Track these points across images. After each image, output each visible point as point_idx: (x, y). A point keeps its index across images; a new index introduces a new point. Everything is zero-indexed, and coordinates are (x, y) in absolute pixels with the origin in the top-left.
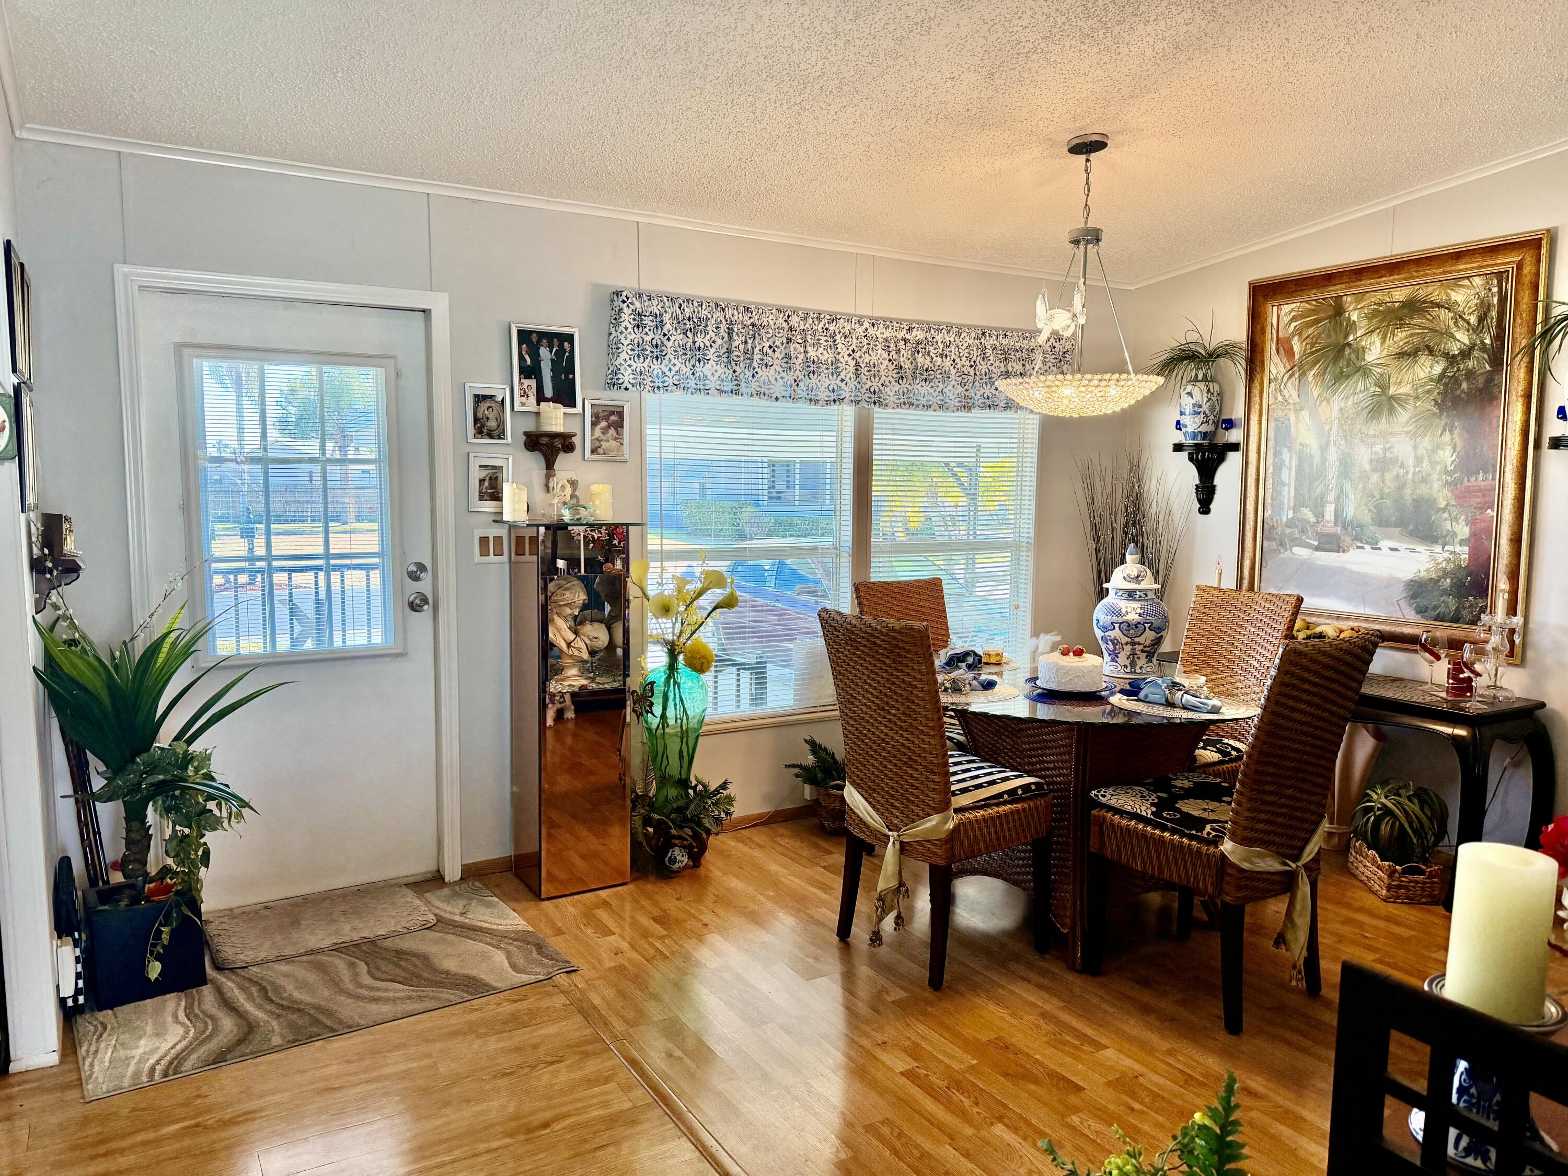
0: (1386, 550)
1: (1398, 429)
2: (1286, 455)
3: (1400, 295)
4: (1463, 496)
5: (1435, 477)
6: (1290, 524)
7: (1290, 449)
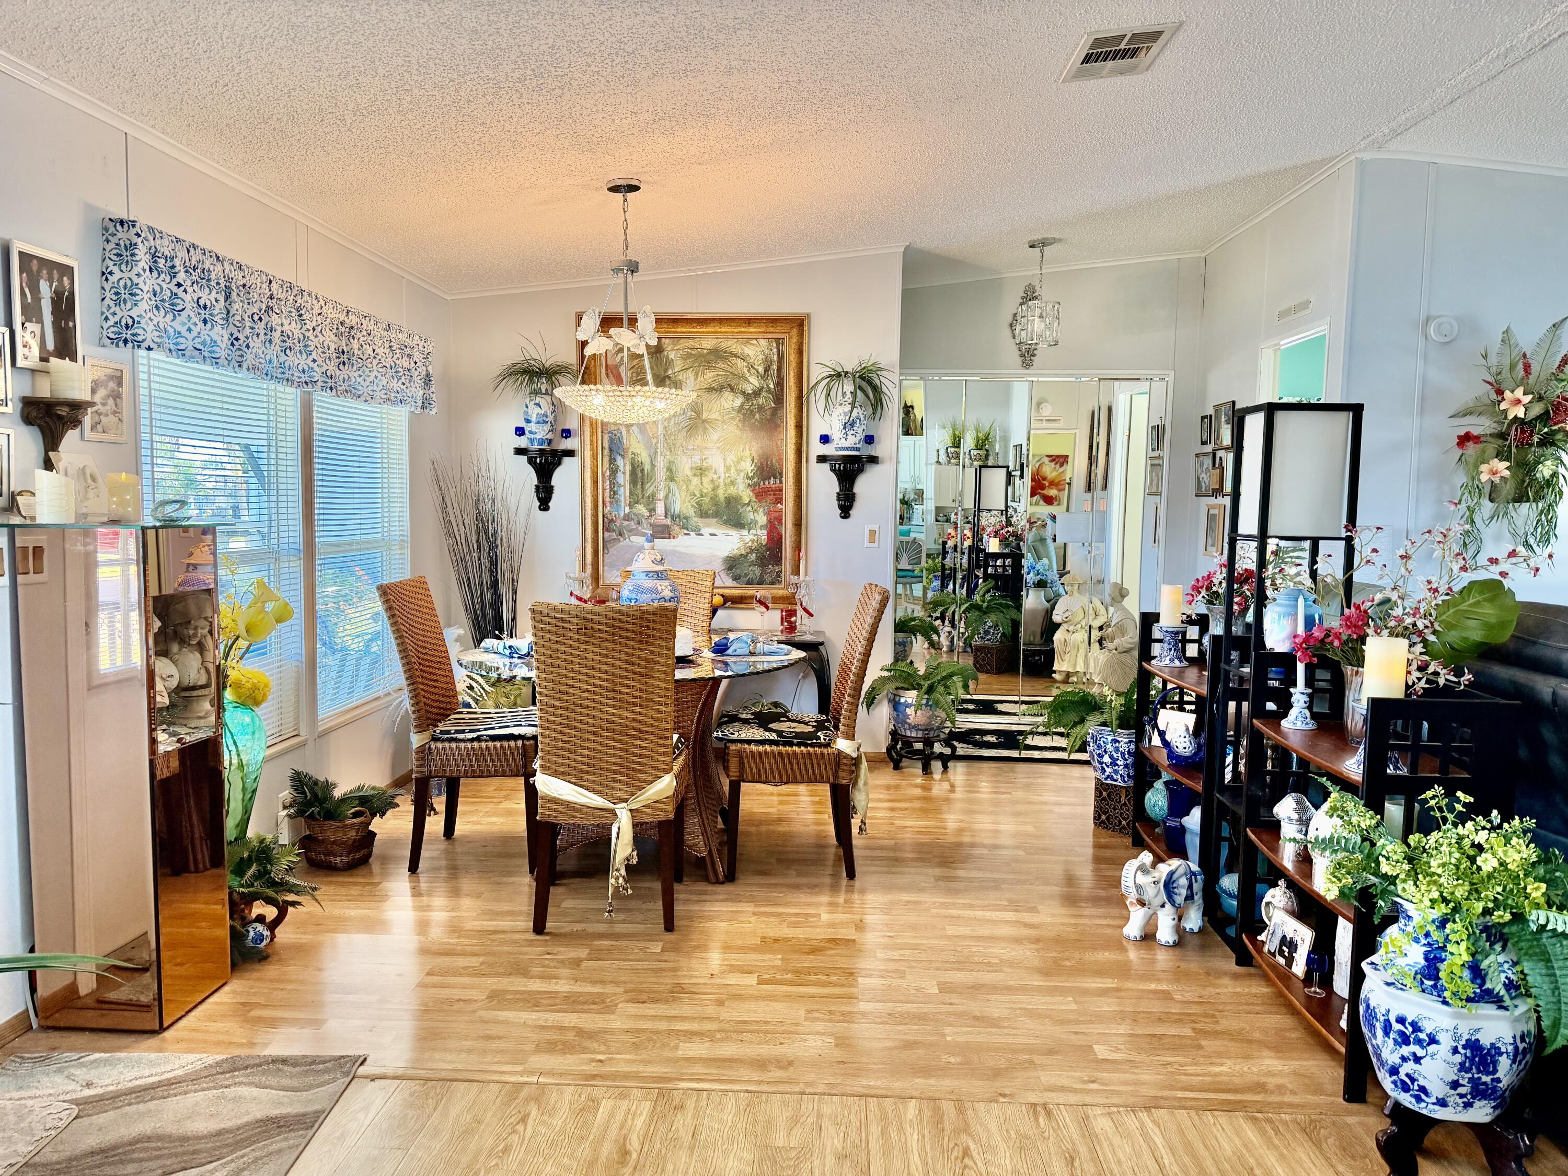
0: (707, 536)
1: (710, 445)
2: (620, 461)
3: (708, 344)
4: (760, 494)
5: (740, 481)
6: (627, 518)
7: (623, 456)
